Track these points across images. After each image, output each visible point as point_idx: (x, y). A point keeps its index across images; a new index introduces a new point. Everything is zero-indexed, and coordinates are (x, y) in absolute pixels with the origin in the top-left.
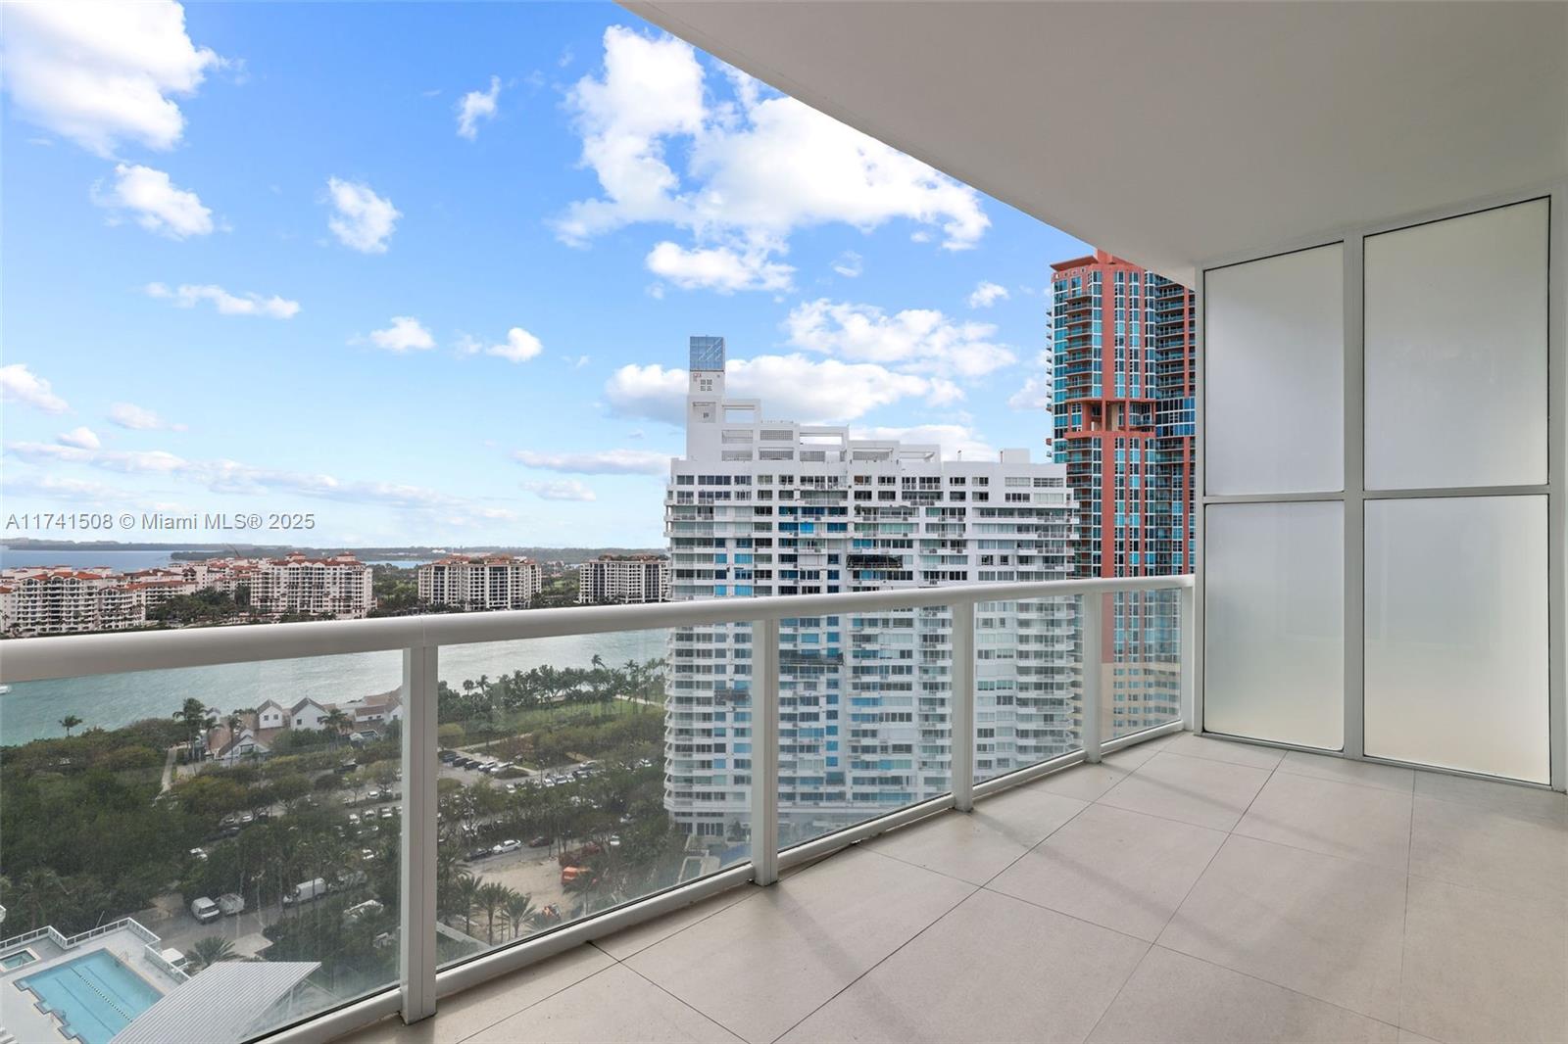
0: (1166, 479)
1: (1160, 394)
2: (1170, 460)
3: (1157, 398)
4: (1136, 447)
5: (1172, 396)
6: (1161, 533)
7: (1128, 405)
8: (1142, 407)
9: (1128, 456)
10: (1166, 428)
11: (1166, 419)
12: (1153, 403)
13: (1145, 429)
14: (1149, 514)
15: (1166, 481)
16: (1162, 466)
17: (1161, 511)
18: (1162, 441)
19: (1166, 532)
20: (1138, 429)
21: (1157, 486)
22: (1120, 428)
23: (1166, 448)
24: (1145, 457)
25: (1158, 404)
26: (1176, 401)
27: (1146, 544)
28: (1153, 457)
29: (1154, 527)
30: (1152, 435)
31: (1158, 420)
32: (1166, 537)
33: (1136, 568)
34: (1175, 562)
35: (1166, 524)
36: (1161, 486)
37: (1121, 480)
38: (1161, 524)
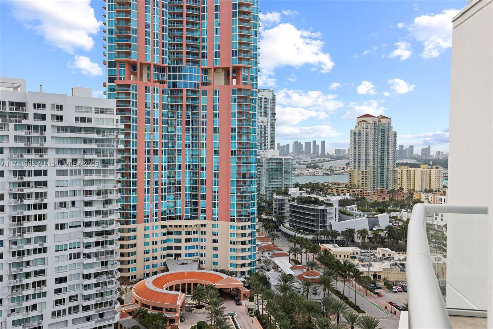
0: (173, 113)
1: (170, 62)
2: (176, 102)
3: (169, 64)
4: (157, 92)
5: (177, 64)
6: (170, 145)
7: (152, 66)
8: (161, 69)
9: (153, 98)
10: (173, 83)
11: (174, 77)
12: (166, 67)
13: (162, 82)
14: (164, 133)
15: (173, 115)
16: (171, 105)
17: (171, 132)
18: (171, 90)
19: (173, 144)
20: (158, 82)
21: (168, 117)
22: (148, 80)
23: (174, 95)
24: (162, 99)
25: (169, 67)
26: (179, 67)
27: (162, 151)
28: (166, 99)
29: (167, 141)
30: (165, 86)
31: (169, 77)
32: (173, 147)
33: (157, 166)
34: (178, 162)
35: (173, 140)
36: (171, 117)
37: (149, 112)
38: (171, 140)
